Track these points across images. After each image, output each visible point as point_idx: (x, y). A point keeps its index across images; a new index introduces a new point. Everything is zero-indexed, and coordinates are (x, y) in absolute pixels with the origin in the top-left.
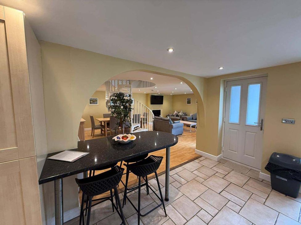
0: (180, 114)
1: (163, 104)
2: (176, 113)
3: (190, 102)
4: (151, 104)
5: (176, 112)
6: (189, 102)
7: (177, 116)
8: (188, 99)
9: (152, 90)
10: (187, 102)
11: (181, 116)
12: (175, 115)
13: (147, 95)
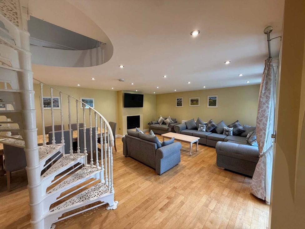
0: (168, 120)
1: (142, 107)
2: (162, 120)
3: (181, 104)
4: (125, 107)
5: (161, 118)
6: (179, 104)
7: (164, 123)
8: (177, 99)
9: (120, 80)
10: (177, 103)
11: (169, 124)
12: (160, 122)
13: (118, 92)
